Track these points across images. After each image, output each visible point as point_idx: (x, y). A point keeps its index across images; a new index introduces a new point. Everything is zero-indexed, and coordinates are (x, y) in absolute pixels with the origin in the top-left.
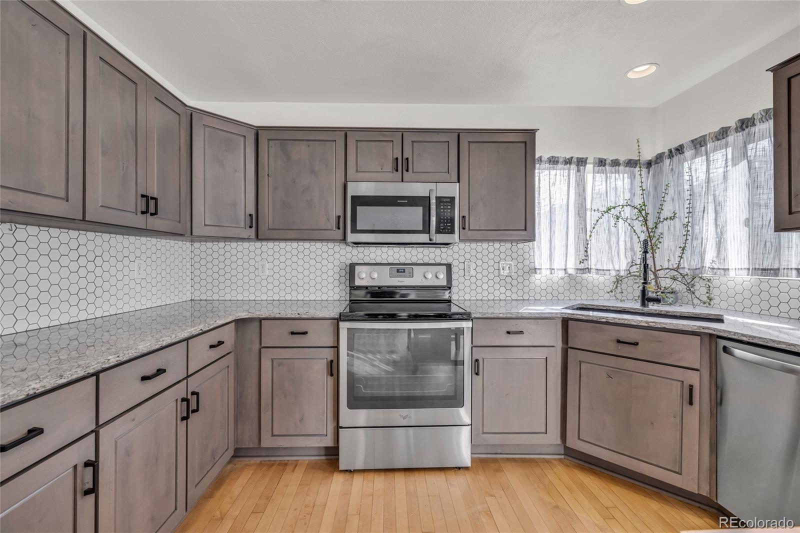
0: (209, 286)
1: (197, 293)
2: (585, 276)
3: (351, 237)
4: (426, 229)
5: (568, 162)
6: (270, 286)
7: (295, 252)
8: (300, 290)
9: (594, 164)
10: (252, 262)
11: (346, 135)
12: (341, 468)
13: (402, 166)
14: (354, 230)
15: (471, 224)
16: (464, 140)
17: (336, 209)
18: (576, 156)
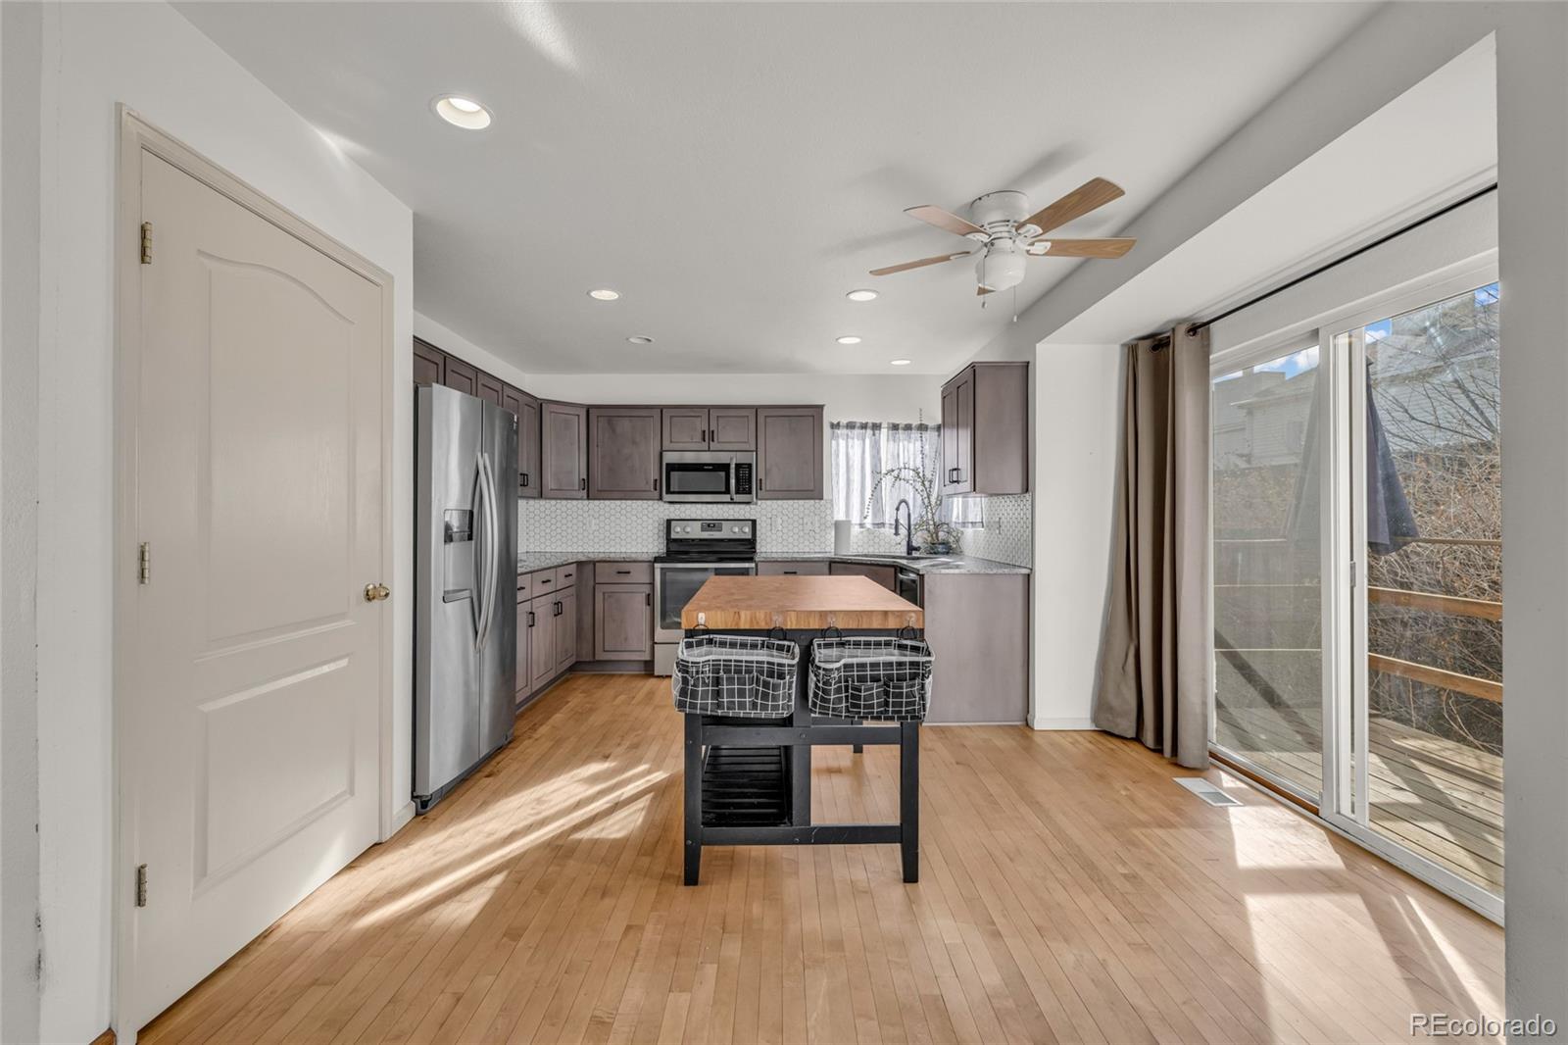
0: (543, 540)
1: (532, 546)
2: (882, 530)
3: (667, 497)
4: (727, 491)
5: (864, 426)
6: (596, 540)
7: (618, 509)
8: (623, 543)
9: (888, 428)
10: (580, 518)
11: (662, 411)
12: (656, 674)
13: (709, 436)
14: (669, 492)
15: (768, 485)
16: (762, 414)
17: (654, 475)
18: (870, 421)
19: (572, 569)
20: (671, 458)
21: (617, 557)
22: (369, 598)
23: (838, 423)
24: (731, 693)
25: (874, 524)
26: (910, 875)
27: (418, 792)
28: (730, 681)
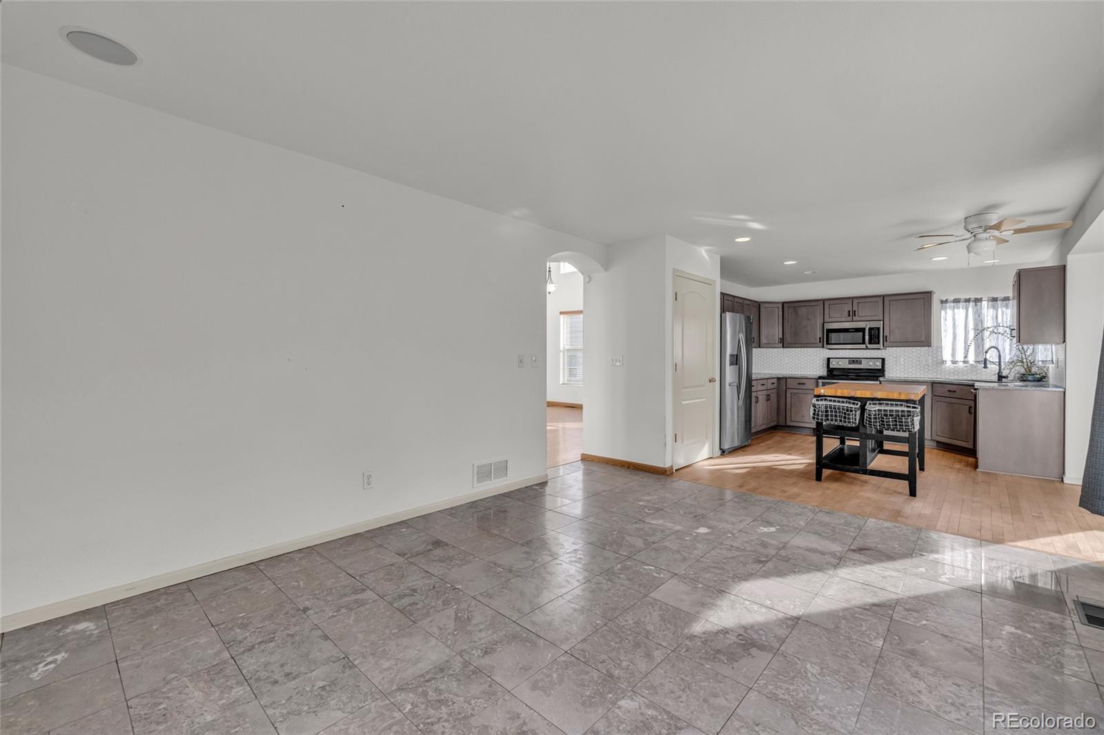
1: (759, 369)
3: (827, 346)
4: (864, 342)
5: (968, 301)
6: (787, 368)
7: (800, 352)
8: (802, 370)
9: (988, 301)
10: (779, 357)
11: (824, 302)
13: (852, 314)
14: (828, 343)
15: (891, 338)
16: (887, 300)
17: (819, 335)
18: (973, 297)
19: (775, 381)
20: (828, 326)
21: (799, 376)
22: (710, 381)
23: (947, 300)
24: (832, 416)
25: (975, 361)
26: (913, 493)
27: (722, 448)
28: (832, 411)
